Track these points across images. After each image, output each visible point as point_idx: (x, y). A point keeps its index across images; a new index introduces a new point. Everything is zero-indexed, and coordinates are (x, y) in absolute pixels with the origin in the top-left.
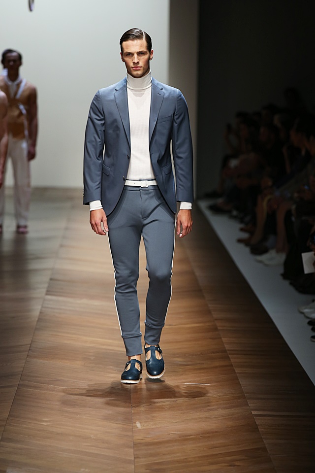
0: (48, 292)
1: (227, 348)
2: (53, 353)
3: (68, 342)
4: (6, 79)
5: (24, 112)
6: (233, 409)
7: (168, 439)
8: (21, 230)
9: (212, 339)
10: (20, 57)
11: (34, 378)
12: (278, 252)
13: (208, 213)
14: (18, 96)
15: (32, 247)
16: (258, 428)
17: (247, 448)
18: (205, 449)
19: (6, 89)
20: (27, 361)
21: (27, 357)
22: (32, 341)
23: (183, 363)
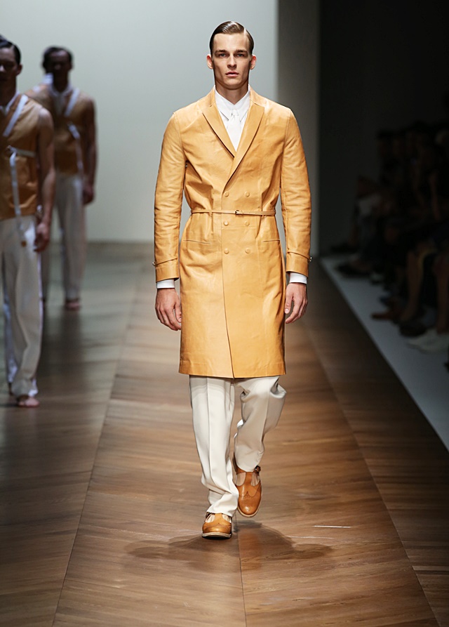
0: (114, 395)
1: (372, 474)
2: (125, 482)
3: (145, 467)
4: (51, 88)
5: (77, 135)
6: (385, 563)
7: (295, 607)
8: (73, 305)
9: (351, 460)
10: (69, 57)
11: (100, 520)
12: (440, 332)
13: (336, 277)
14: (68, 113)
15: (89, 329)
16: (422, 590)
17: (408, 621)
18: (348, 621)
19: (49, 103)
20: (87, 495)
21: (88, 490)
22: (94, 466)
23: (311, 496)
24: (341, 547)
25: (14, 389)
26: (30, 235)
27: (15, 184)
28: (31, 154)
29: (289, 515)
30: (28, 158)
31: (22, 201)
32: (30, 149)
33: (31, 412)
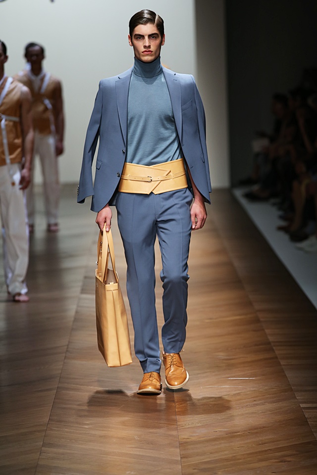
0: (83, 291)
1: (271, 340)
2: (91, 353)
4: (30, 74)
6: (280, 403)
7: (215, 437)
8: (53, 228)
10: (42, 51)
11: (73, 380)
13: (244, 202)
14: (43, 91)
15: (64, 245)
16: (307, 421)
17: (297, 443)
18: (253, 445)
19: (28, 83)
20: (64, 363)
21: (65, 359)
22: (69, 342)
23: (226, 358)
24: (248, 393)
25: (10, 289)
26: (17, 177)
27: (5, 141)
28: (16, 119)
29: (210, 372)
30: (15, 123)
31: (11, 153)
32: (15, 116)
33: (23, 305)
